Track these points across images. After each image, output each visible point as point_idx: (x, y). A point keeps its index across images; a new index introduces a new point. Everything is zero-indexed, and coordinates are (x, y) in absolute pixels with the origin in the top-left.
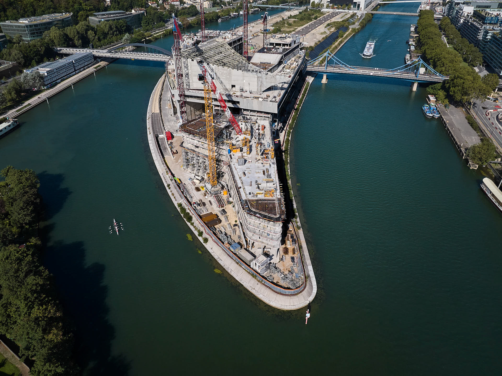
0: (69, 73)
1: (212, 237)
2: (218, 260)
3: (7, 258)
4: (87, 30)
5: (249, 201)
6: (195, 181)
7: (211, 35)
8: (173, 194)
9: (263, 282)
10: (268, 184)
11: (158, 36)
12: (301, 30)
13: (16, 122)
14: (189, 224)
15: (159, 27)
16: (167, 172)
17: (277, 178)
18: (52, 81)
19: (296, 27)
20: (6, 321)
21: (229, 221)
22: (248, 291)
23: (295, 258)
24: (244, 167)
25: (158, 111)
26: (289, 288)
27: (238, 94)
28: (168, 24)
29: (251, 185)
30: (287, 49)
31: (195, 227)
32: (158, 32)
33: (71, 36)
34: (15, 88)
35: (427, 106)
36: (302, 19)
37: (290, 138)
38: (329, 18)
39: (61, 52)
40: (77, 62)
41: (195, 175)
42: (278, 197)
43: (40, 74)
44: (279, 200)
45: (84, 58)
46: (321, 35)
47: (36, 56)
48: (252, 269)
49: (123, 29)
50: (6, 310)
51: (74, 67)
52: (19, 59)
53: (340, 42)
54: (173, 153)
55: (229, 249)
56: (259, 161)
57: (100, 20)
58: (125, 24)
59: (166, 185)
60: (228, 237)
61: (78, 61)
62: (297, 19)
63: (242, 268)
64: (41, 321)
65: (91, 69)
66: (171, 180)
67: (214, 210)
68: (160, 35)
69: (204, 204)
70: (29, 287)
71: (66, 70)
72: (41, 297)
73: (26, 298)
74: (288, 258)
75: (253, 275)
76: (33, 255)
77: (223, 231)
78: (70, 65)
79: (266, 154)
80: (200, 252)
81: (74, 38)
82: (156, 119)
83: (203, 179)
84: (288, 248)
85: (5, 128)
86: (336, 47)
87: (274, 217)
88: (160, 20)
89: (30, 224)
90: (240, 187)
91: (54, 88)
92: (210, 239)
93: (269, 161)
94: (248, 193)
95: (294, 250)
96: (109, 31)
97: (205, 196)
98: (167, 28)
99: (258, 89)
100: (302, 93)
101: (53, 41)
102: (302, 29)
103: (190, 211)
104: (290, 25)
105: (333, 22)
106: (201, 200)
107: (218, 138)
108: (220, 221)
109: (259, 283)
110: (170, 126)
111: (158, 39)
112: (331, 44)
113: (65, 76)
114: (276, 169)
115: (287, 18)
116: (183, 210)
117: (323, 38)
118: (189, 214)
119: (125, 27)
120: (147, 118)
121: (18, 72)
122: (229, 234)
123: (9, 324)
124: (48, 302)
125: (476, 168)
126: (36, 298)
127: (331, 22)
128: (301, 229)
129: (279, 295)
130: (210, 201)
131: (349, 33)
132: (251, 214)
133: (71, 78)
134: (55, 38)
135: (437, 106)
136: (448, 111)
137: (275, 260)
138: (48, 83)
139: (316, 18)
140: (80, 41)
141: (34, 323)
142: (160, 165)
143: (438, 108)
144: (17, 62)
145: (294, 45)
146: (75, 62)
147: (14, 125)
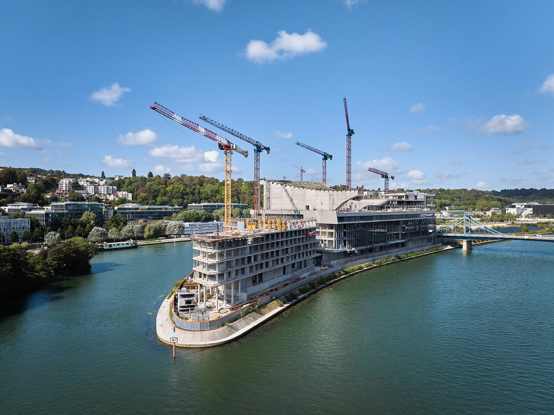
43: (182, 224)
78: (214, 225)
85: (123, 244)
99: (329, 208)
138: (188, 233)
145: (415, 199)
146: (220, 225)
147: (132, 245)
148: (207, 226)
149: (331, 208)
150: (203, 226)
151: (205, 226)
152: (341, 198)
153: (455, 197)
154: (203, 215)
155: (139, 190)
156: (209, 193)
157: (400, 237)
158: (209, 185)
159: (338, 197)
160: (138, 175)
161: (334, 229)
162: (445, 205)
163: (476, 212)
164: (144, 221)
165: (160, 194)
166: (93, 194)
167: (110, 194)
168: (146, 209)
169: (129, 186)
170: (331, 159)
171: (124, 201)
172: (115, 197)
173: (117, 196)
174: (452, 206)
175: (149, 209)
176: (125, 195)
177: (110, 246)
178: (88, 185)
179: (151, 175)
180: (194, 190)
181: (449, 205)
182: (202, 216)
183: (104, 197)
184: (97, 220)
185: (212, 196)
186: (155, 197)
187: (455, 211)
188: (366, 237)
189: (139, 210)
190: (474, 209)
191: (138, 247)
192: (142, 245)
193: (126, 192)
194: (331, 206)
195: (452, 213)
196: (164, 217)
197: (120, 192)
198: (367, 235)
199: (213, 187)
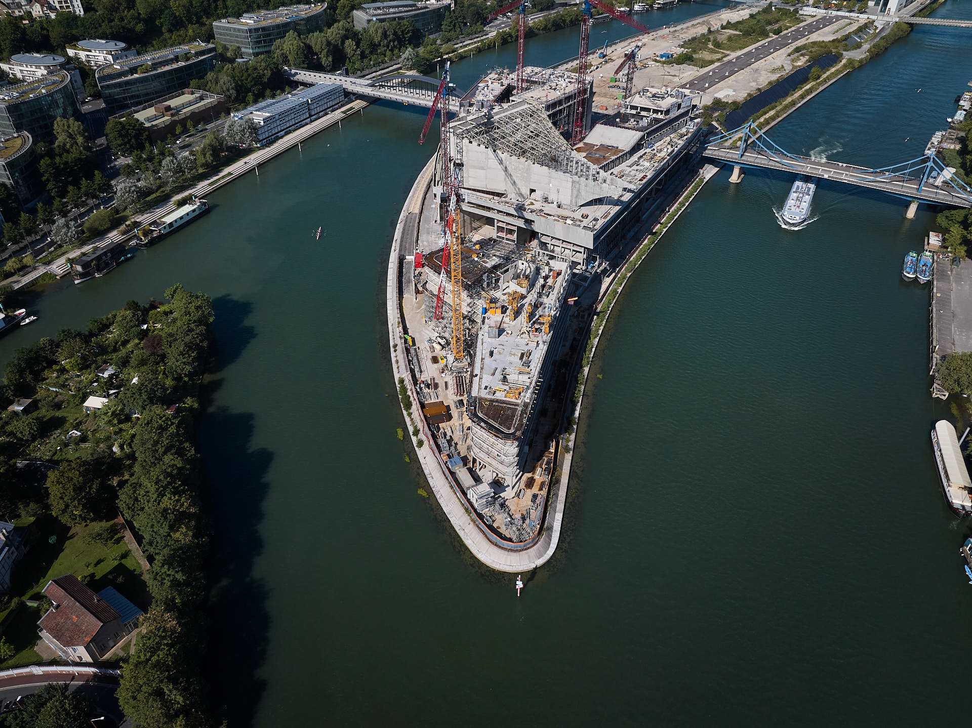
0: (299, 120)
1: (429, 441)
2: (428, 476)
3: (148, 424)
4: (345, 38)
5: (481, 399)
6: (435, 345)
7: (534, 79)
8: (397, 362)
9: (477, 523)
10: (520, 376)
11: (465, 52)
12: (734, 60)
13: (204, 204)
14: (405, 413)
15: (469, 35)
16: (399, 323)
17: (538, 369)
18: (270, 134)
19: (728, 52)
20: (133, 505)
21: (463, 420)
22: (455, 531)
23: (540, 497)
24: (496, 341)
25: (417, 211)
26: (510, 540)
27: (537, 206)
28: (490, 27)
29: (493, 374)
30: (657, 120)
31: (412, 420)
32: (469, 44)
33: (316, 49)
34: (212, 146)
35: (915, 255)
36: (747, 33)
37: (619, 291)
38: (806, 33)
39: (296, 78)
40: (314, 101)
41: (438, 335)
42: (526, 401)
43: (252, 124)
44: (526, 405)
45: (327, 95)
46: (769, 74)
47: (255, 85)
48: (468, 500)
49: (406, 36)
50: (135, 492)
51: (309, 110)
52: (228, 90)
53: (806, 90)
54: (417, 292)
55: (445, 464)
56: (523, 336)
57: (370, 18)
58: (410, 28)
59: (392, 344)
60: (450, 446)
61: (317, 100)
62: (740, 31)
63: (455, 496)
64: (169, 514)
65: (337, 115)
66: (401, 338)
67: (448, 399)
68: (471, 50)
69: (436, 386)
70: (164, 468)
71: (296, 116)
72: (176, 483)
73: (157, 482)
74: (529, 493)
75: (466, 510)
76: (178, 427)
77: (449, 433)
78: (303, 106)
79: (540, 324)
80: (407, 460)
81: (321, 52)
82: (411, 225)
83: (448, 343)
84: (535, 480)
85: (188, 214)
86: (793, 103)
87: (506, 431)
88: (478, 18)
89: (190, 375)
90: (476, 375)
91: (272, 147)
92: (426, 443)
93: (540, 337)
94: (483, 387)
95: (543, 484)
96: (381, 41)
97: (443, 372)
98: (487, 36)
99: (571, 201)
100: (680, 200)
101: (287, 57)
102: (738, 58)
103: (412, 393)
104: (718, 45)
105: (812, 43)
106: (434, 378)
107: (475, 285)
108: (450, 417)
109: (472, 523)
110: (428, 242)
111: (465, 57)
112: (786, 94)
113: (293, 125)
114: (544, 352)
115: (719, 29)
116: (404, 389)
117: (770, 83)
118: (409, 397)
119: (410, 34)
120: (399, 222)
121: (223, 114)
122: (456, 439)
123: (136, 509)
124: (184, 492)
125: (944, 398)
126: (169, 483)
127: (807, 42)
128: (571, 452)
129: (493, 546)
130: (446, 383)
131: (837, 70)
132: (473, 421)
133: (301, 129)
134: (290, 53)
135: (935, 258)
136: (954, 272)
137: (508, 494)
138: (264, 137)
139: (777, 32)
140: (330, 59)
141: (160, 515)
142: (393, 310)
143: (935, 264)
144: (225, 96)
145: (677, 111)
146: (312, 102)
147: (201, 209)
148: (292, 112)
149: (574, 202)
150: (286, 114)
152: (592, 191)
164: (167, 109)
172: (45, 9)
173: (50, 7)
176: (66, 2)
177: (171, 225)
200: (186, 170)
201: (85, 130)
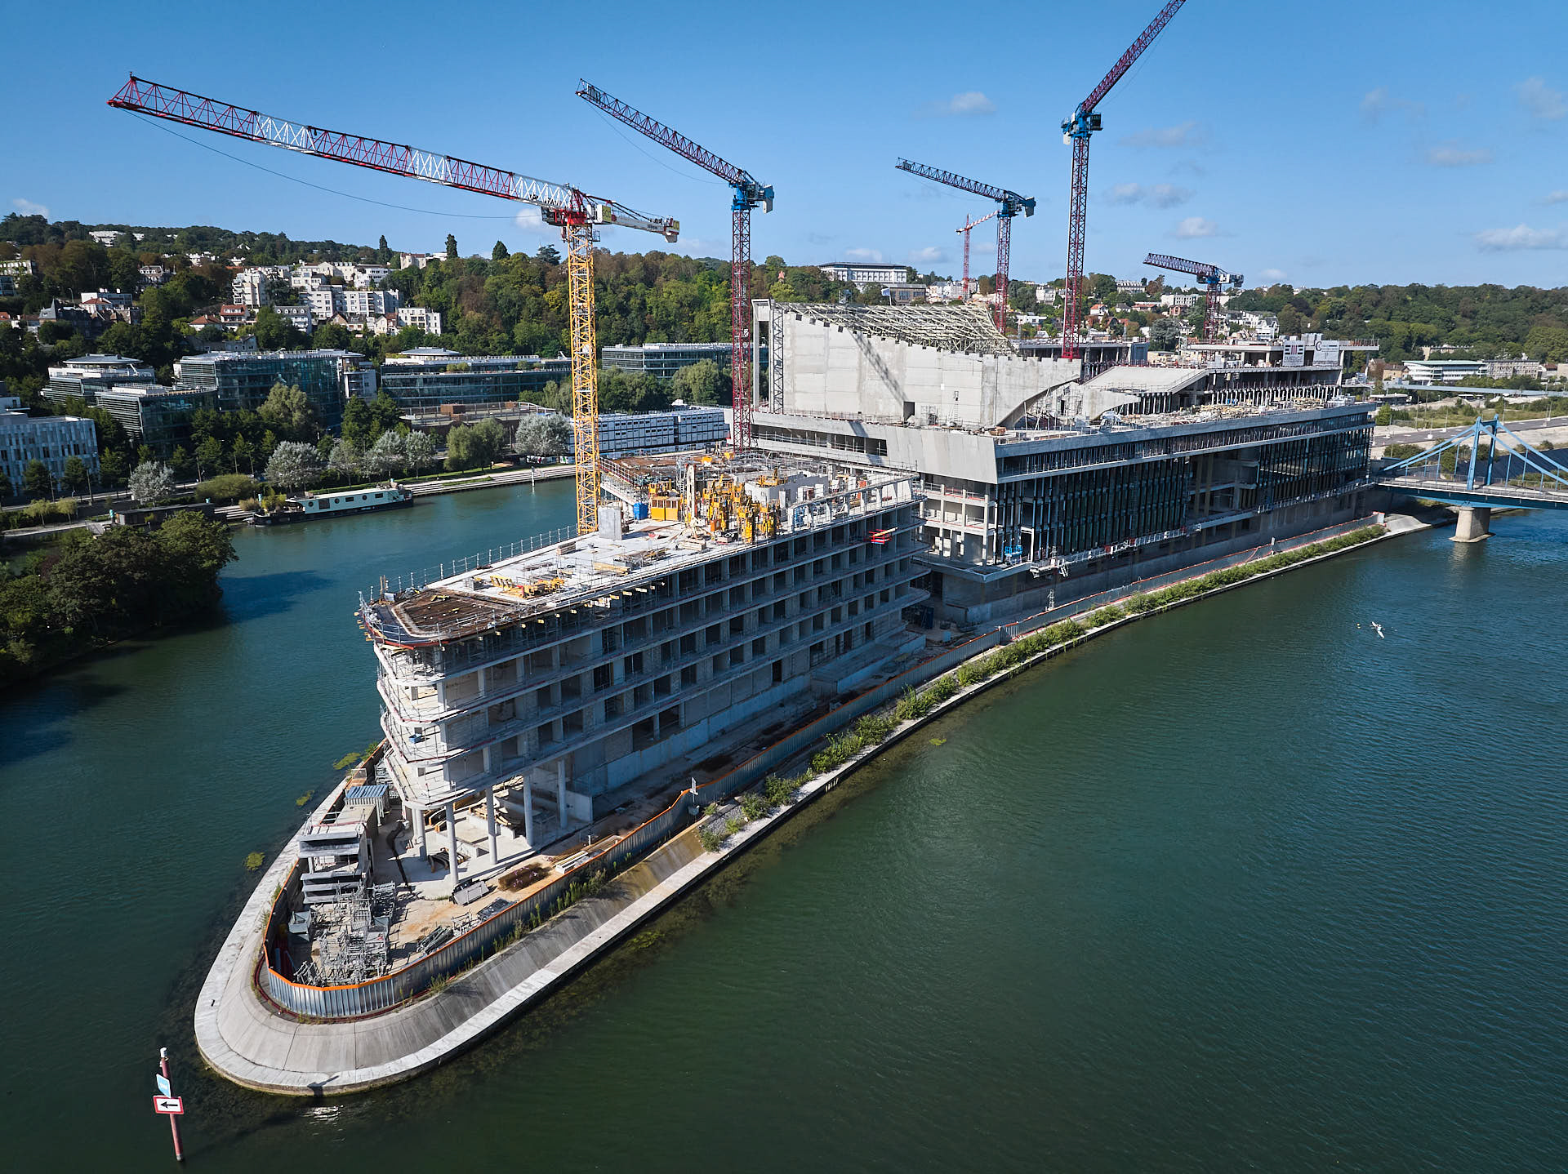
0: (654, 443)
10: (595, 578)
13: (405, 493)
37: (1095, 630)
40: (688, 422)
43: (562, 423)
51: (675, 433)
74: (495, 897)
84: (545, 873)
85: (365, 497)
99: (982, 415)
113: (640, 448)
128: (726, 852)
137: (437, 887)
145: (1305, 364)
146: (684, 422)
147: (394, 498)
148: (642, 425)
149: (986, 417)
150: (630, 426)
151: (635, 426)
152: (1021, 383)
153: (1456, 313)
154: (639, 386)
155: (465, 302)
156: (673, 305)
157: (1237, 502)
158: (673, 283)
159: (1013, 378)
160: (464, 253)
161: (986, 496)
162: (1421, 342)
163: (1522, 364)
164: (456, 410)
165: (525, 312)
166: (330, 315)
167: (378, 316)
168: (467, 369)
169: (435, 289)
170: (1030, 213)
171: (414, 338)
172: (391, 324)
173: (399, 322)
174: (1445, 346)
175: (476, 367)
176: (421, 318)
177: (324, 503)
178: (313, 290)
179: (501, 250)
180: (628, 297)
181: (1434, 341)
182: (634, 390)
183: (359, 326)
184: (310, 412)
185: (680, 316)
186: (509, 323)
187: (1450, 362)
188: (1106, 518)
189: (445, 371)
190: (1516, 356)
191: (415, 500)
192: (433, 494)
193: (424, 310)
194: (987, 410)
195: (1441, 368)
196: (524, 394)
197: (405, 310)
198: (1110, 510)
199: (684, 289)
200: (410, 454)
201: (309, 405)
